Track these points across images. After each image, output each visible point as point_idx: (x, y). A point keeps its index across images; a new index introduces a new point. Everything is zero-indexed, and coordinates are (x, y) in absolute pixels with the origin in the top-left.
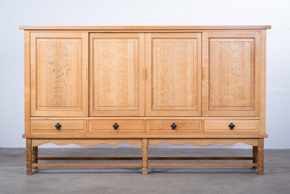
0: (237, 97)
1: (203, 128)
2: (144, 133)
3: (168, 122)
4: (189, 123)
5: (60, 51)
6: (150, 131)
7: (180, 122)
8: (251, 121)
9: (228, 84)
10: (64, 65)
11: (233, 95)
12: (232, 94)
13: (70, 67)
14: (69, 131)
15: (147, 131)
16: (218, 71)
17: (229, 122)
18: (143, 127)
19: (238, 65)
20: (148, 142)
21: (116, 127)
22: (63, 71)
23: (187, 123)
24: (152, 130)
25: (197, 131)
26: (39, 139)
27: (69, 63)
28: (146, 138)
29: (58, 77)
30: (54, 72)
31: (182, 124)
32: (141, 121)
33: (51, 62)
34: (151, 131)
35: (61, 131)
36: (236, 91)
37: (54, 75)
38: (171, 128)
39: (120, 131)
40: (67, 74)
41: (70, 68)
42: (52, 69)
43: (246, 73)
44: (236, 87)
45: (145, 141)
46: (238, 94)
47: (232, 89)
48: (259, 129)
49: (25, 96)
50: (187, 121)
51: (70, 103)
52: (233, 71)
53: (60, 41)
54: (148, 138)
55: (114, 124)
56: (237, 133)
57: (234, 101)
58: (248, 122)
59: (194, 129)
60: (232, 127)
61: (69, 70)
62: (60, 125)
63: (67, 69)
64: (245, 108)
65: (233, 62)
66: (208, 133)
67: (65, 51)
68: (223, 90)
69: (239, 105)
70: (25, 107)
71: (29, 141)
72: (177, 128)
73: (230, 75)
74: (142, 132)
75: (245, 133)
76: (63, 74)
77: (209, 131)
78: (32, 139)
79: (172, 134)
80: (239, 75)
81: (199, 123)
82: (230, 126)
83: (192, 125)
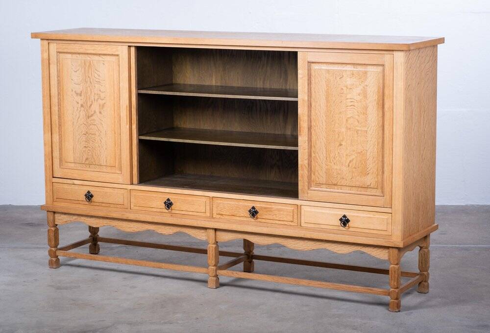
0: (354, 170)
1: (299, 219)
2: (209, 220)
3: (246, 204)
4: (279, 210)
5: (90, 76)
6: (218, 216)
7: (264, 205)
8: (377, 216)
9: (341, 145)
10: (96, 97)
11: (349, 166)
12: (347, 164)
13: (103, 102)
14: (103, 205)
15: (214, 217)
16: (324, 121)
17: (341, 213)
18: (208, 208)
19: (357, 113)
20: (215, 235)
21: (169, 204)
22: (95, 107)
23: (273, 209)
24: (222, 215)
25: (291, 223)
26: (65, 214)
27: (102, 95)
28: (213, 229)
29: (89, 117)
30: (83, 109)
31: (267, 210)
32: (204, 199)
33: (79, 92)
34: (219, 216)
35: (92, 203)
36: (353, 159)
37: (82, 113)
38: (248, 214)
39: (173, 212)
40: (100, 113)
41: (105, 103)
42: (80, 102)
43: (370, 128)
44: (354, 151)
45: (212, 232)
46: (356, 164)
47: (347, 155)
48: (390, 230)
49: (45, 145)
50: (274, 207)
51: (105, 161)
52: (349, 122)
53: (89, 59)
54: (216, 230)
55: (165, 200)
56: (355, 234)
57: (351, 177)
58: (372, 216)
59: (285, 219)
60: (345, 221)
61: (103, 106)
62: (92, 195)
63: (100, 105)
64: (369, 190)
65: (347, 106)
66: (307, 229)
67: (96, 75)
68: (331, 155)
69: (358, 184)
70: (45, 161)
71: (51, 215)
72: (258, 215)
73: (343, 130)
74: (206, 217)
75: (367, 235)
76: (95, 112)
77: (309, 226)
78: (54, 213)
79: (251, 226)
80: (359, 130)
81: (293, 210)
82: (341, 220)
83: (282, 213)
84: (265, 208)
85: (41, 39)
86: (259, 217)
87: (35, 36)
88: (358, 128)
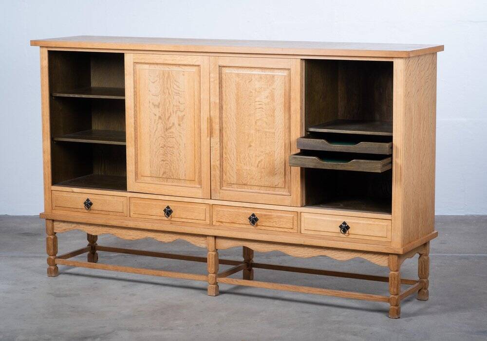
0: (263, 170)
1: (299, 227)
2: (209, 227)
3: (246, 211)
4: (278, 217)
6: (218, 224)
7: (264, 213)
8: (377, 222)
9: (250, 146)
11: (258, 166)
12: (256, 165)
14: (103, 212)
15: (214, 224)
16: (234, 124)
17: (341, 220)
18: (208, 215)
19: (265, 116)
20: (215, 242)
21: (168, 212)
23: (273, 217)
24: (222, 222)
25: (291, 231)
26: (64, 222)
28: (212, 236)
31: (267, 217)
32: (204, 207)
34: (220, 223)
35: (92, 211)
36: (262, 160)
38: (248, 221)
39: (173, 219)
43: (277, 130)
44: (262, 152)
45: (212, 240)
46: (264, 165)
47: (256, 156)
48: (390, 237)
50: (274, 214)
52: (258, 124)
54: (216, 237)
55: (165, 207)
56: (355, 241)
57: (260, 178)
58: (371, 223)
59: (285, 226)
60: (345, 228)
62: (91, 202)
64: (277, 189)
65: (256, 109)
66: (307, 236)
68: (242, 156)
69: (267, 184)
70: (44, 168)
71: (50, 224)
72: (258, 223)
73: (253, 132)
74: (206, 225)
75: (366, 242)
77: (309, 233)
78: (53, 221)
79: (252, 233)
80: (267, 132)
81: (293, 217)
82: (341, 227)
83: (281, 220)
84: (265, 215)
85: (40, 47)
86: (258, 224)
87: (34, 43)
88: (267, 130)
